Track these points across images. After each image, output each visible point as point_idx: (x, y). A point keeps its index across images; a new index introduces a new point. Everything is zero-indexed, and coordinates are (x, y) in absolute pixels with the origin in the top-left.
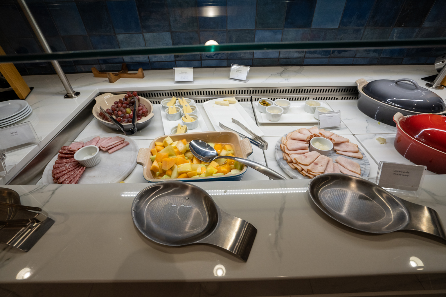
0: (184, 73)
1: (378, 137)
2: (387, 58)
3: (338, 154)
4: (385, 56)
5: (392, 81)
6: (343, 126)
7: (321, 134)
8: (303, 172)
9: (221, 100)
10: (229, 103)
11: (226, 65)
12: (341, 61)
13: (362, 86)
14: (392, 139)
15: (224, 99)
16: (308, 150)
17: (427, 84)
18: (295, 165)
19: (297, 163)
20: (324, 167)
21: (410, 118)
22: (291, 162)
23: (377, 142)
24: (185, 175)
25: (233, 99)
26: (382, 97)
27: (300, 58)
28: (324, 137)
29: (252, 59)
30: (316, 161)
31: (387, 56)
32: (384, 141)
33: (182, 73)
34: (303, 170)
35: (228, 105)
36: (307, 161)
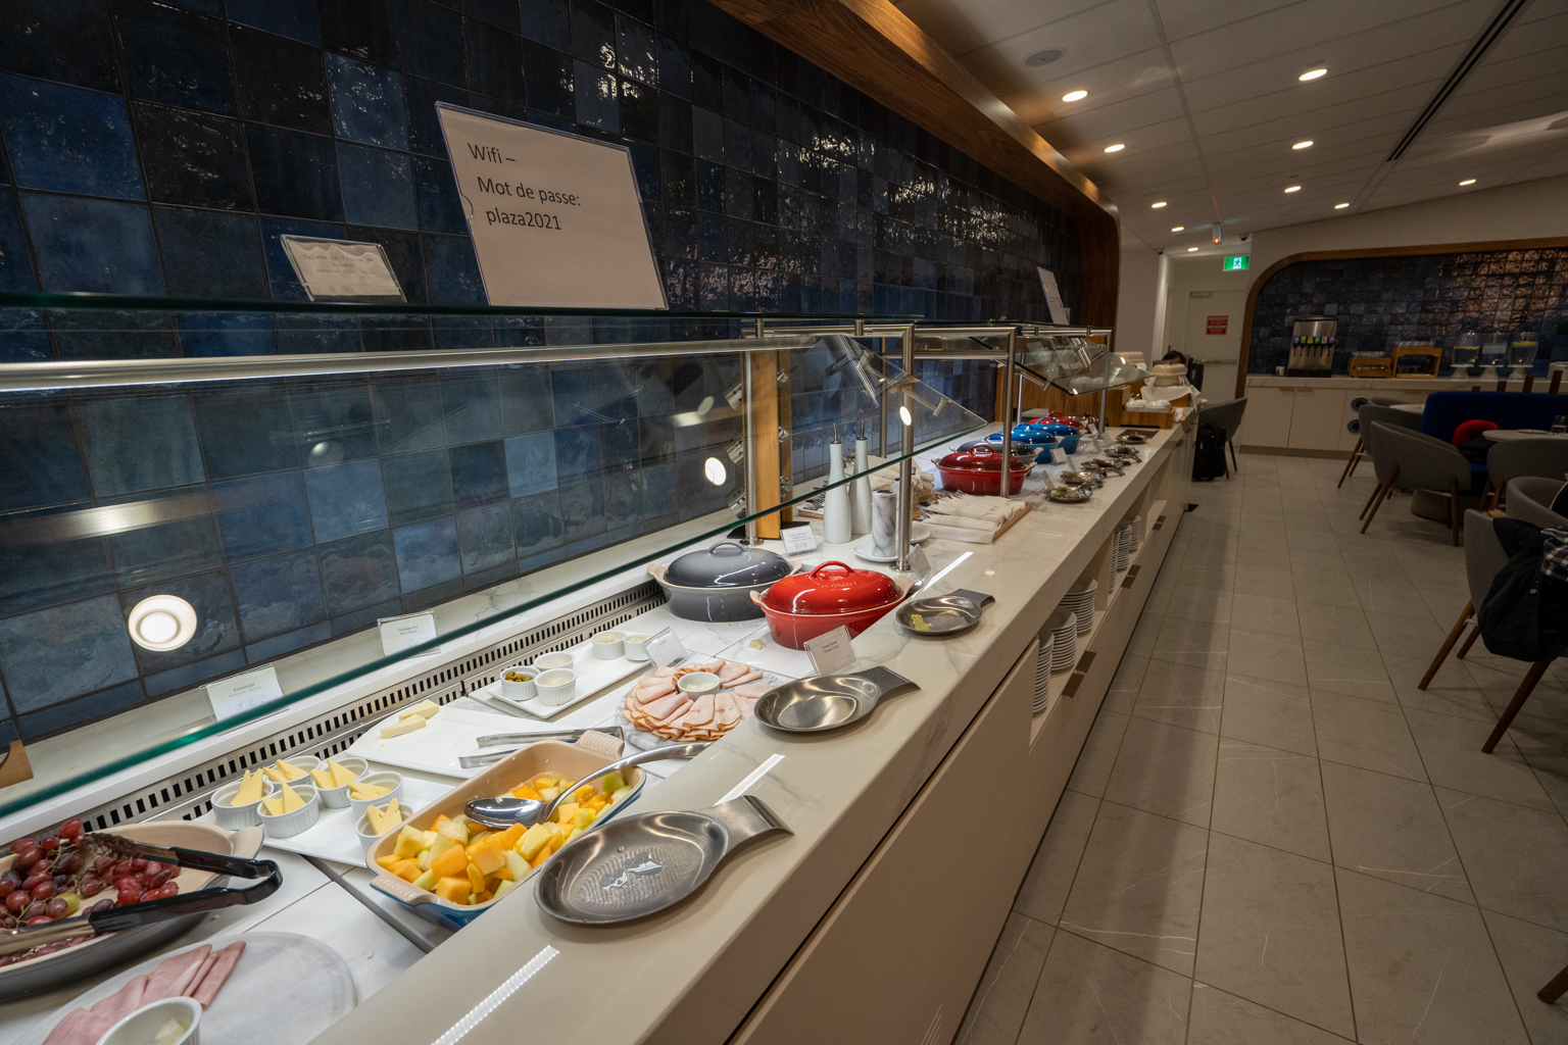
0: (247, 689)
1: (748, 642)
2: (655, 518)
3: (727, 688)
4: (651, 516)
5: (704, 552)
6: (689, 653)
7: (683, 670)
8: (713, 734)
9: (392, 721)
10: (427, 718)
11: (329, 636)
12: (589, 543)
13: (662, 575)
14: (766, 636)
15: (403, 716)
16: (691, 701)
17: (741, 542)
18: (693, 733)
19: (694, 728)
20: (735, 709)
21: (769, 593)
22: (682, 733)
23: (751, 649)
24: (547, 849)
25: (428, 704)
26: (705, 580)
27: (508, 562)
28: (692, 671)
29: (399, 597)
30: (717, 707)
31: (655, 515)
32: (760, 644)
33: (238, 692)
34: (710, 731)
35: (423, 725)
36: (705, 716)
